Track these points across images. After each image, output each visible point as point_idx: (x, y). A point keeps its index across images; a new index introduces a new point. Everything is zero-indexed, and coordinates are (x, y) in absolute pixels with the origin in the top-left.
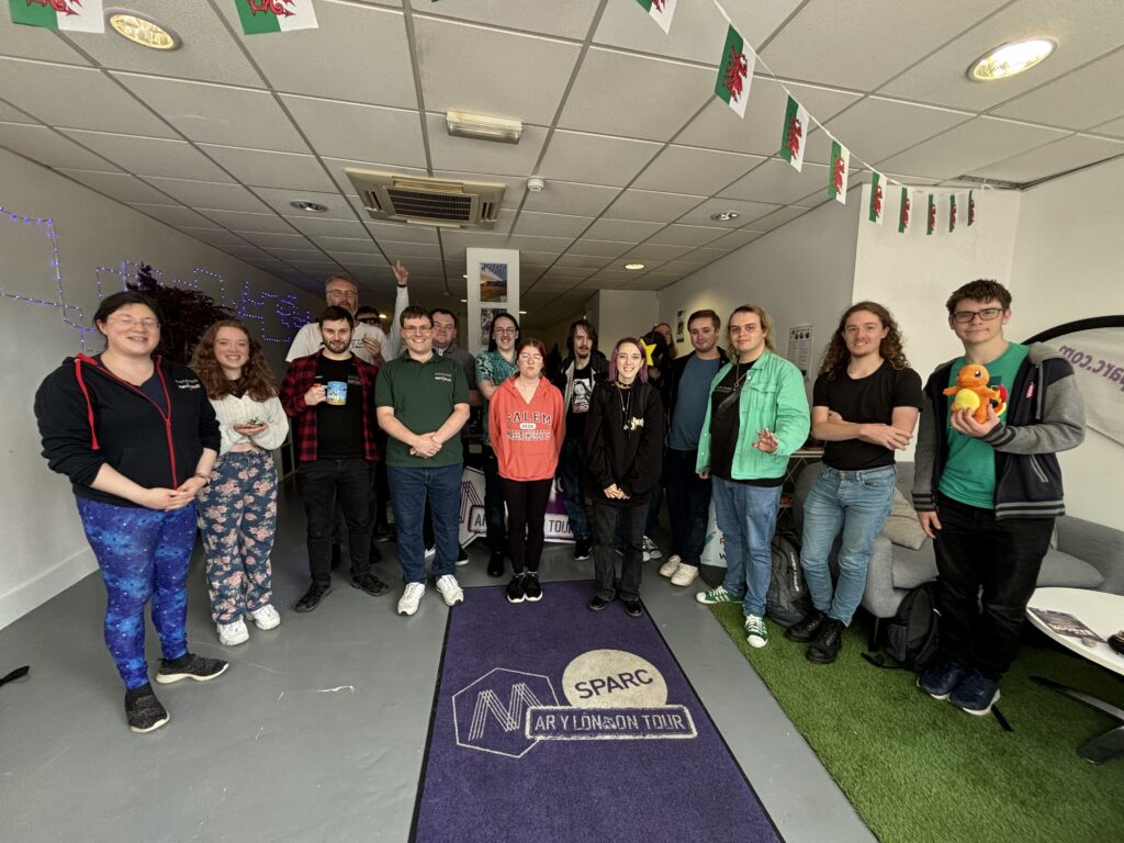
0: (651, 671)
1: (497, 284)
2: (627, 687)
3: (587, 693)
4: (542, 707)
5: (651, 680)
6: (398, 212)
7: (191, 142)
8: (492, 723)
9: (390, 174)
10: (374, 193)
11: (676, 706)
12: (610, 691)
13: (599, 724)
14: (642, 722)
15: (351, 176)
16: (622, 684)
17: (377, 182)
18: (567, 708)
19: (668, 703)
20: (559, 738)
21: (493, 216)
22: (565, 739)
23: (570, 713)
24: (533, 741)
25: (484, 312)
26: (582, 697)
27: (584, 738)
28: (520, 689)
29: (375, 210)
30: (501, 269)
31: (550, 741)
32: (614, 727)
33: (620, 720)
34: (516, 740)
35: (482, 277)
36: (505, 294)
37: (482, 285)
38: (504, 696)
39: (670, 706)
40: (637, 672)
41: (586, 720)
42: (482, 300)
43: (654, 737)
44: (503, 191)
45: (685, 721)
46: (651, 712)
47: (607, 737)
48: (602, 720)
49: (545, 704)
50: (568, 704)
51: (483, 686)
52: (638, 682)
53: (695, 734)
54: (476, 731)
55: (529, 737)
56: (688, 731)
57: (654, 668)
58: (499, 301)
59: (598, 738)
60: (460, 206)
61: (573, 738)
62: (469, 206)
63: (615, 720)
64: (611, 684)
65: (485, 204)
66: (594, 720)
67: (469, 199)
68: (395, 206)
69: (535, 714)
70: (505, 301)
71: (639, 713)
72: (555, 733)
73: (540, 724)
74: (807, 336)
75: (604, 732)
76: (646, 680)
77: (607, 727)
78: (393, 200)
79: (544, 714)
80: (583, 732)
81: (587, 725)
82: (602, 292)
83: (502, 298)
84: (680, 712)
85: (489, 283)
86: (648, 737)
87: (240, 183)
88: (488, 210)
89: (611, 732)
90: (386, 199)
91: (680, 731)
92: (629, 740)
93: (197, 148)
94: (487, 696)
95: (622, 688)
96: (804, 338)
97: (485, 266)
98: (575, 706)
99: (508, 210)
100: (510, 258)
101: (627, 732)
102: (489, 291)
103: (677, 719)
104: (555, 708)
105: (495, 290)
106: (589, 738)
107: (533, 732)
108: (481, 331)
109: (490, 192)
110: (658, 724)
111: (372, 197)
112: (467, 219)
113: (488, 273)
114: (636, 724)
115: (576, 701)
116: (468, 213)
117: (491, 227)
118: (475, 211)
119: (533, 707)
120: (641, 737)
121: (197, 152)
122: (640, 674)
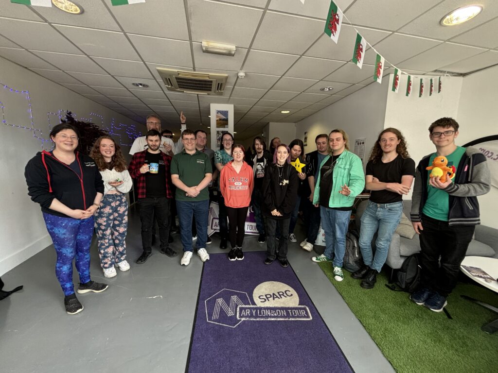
0: (292, 291)
1: (224, 120)
2: (281, 298)
3: (264, 300)
4: (244, 306)
5: (292, 295)
6: (180, 87)
7: (88, 56)
8: (222, 312)
9: (176, 70)
10: (169, 79)
11: (303, 306)
12: (274, 299)
13: (269, 314)
14: (288, 313)
15: (159, 71)
16: (279, 296)
17: (171, 74)
18: (255, 306)
19: (299, 305)
20: (252, 319)
21: (222, 89)
22: (254, 320)
23: (257, 309)
24: (240, 320)
25: (218, 132)
26: (261, 302)
27: (262, 319)
28: (234, 298)
29: (170, 86)
30: (225, 113)
31: (248, 321)
32: (276, 315)
33: (278, 312)
34: (233, 320)
35: (217, 116)
36: (227, 124)
37: (217, 120)
38: (227, 301)
39: (300, 306)
40: (286, 291)
41: (263, 312)
42: (217, 127)
43: (293, 319)
44: (227, 78)
45: (307, 313)
46: (292, 309)
47: (273, 319)
48: (270, 312)
49: (245, 305)
50: (256, 305)
51: (218, 297)
52: (286, 295)
53: (311, 318)
54: (215, 316)
55: (238, 319)
56: (308, 317)
57: (293, 289)
58: (225, 127)
59: (268, 319)
60: (208, 85)
61: (258, 319)
62: (211, 85)
63: (276, 312)
64: (274, 296)
65: (219, 84)
66: (267, 312)
67: (211, 82)
68: (179, 85)
69: (241, 309)
70: (227, 127)
71: (286, 309)
72: (250, 317)
73: (243, 313)
74: (363, 143)
75: (271, 317)
76: (290, 295)
77: (272, 315)
78: (178, 82)
79: (245, 309)
80: (262, 317)
81: (264, 314)
82: (270, 123)
83: (226, 126)
84: (305, 309)
85: (220, 119)
86: (290, 319)
87: (110, 74)
88: (220, 86)
89: (274, 317)
90: (174, 82)
91: (305, 317)
92: (282, 321)
93: (91, 59)
94: (220, 301)
95: (279, 298)
96: (362, 144)
97: (218, 112)
98: (258, 306)
99: (229, 86)
100: (230, 108)
101: (281, 317)
102: (220, 123)
103: (303, 312)
104: (249, 306)
105: (223, 122)
106: (265, 320)
107: (240, 317)
108: (216, 141)
109: (221, 78)
110: (295, 314)
111: (169, 81)
112: (211, 90)
113: (219, 115)
114: (285, 314)
115: (259, 303)
116: (211, 88)
117: (221, 94)
118: (214, 86)
119: (240, 306)
120: (287, 319)
121: (90, 60)
122: (287, 292)
